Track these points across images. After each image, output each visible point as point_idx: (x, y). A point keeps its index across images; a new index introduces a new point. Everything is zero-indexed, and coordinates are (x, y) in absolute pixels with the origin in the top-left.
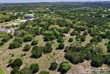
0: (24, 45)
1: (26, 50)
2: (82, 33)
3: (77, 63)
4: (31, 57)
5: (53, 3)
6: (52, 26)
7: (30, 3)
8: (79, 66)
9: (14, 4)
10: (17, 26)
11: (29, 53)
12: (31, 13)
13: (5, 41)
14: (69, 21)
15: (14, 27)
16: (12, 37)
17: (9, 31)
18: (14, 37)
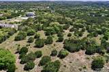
0: (28, 38)
1: (30, 41)
2: (80, 30)
3: (73, 52)
4: (35, 47)
6: (52, 23)
7: (30, 2)
8: (76, 54)
9: (14, 2)
10: (19, 23)
11: (33, 44)
12: (32, 11)
13: (10, 34)
14: (69, 19)
15: (16, 23)
16: (16, 32)
18: (18, 32)
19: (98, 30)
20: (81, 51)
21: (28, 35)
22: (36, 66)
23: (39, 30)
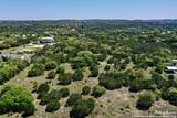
0: (46, 73)
1: (51, 77)
3: (113, 89)
4: (59, 84)
5: (82, 22)
7: (44, 21)
10: (31, 52)
11: (55, 81)
14: (107, 47)
15: (27, 53)
16: (28, 65)
17: (23, 58)
18: (32, 65)
19: (148, 60)
20: (123, 88)
21: (47, 68)
22: (62, 107)
23: (62, 62)
